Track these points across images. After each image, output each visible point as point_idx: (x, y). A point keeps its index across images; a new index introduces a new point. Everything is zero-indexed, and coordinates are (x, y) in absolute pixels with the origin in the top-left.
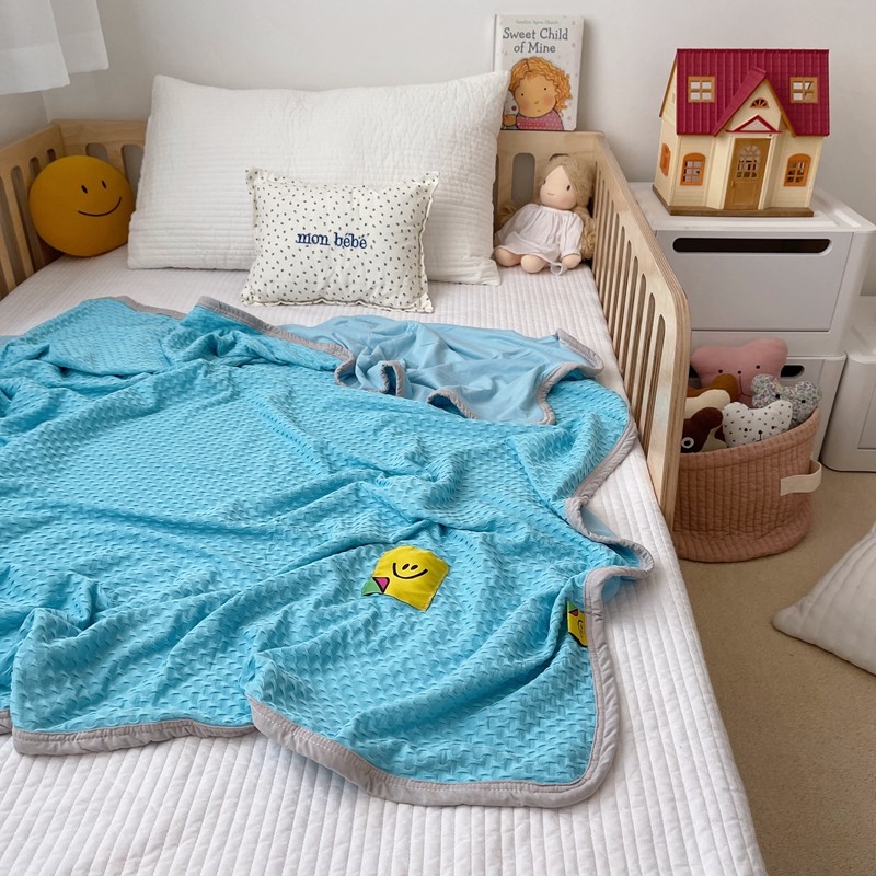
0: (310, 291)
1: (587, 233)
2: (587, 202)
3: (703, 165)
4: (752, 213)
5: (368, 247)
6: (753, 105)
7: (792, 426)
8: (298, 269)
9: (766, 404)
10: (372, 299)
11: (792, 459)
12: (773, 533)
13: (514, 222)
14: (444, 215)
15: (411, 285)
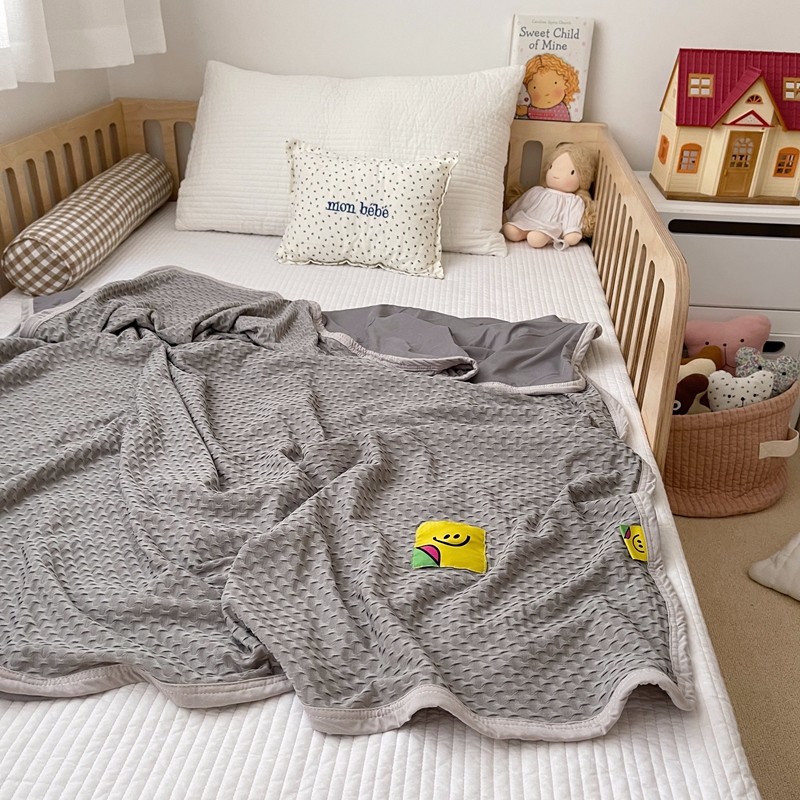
0: (336, 253)
1: (588, 213)
2: (589, 186)
3: (699, 155)
4: (743, 200)
5: (390, 216)
6: (749, 101)
7: (772, 396)
8: (326, 234)
9: (749, 374)
10: (390, 264)
11: (771, 425)
12: (751, 493)
13: (520, 203)
14: (461, 192)
15: (426, 253)
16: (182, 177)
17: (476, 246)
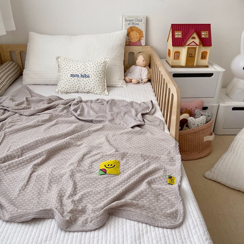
0: (74, 90)
1: (149, 73)
2: (149, 65)
3: (179, 54)
4: (193, 67)
5: (90, 77)
6: (192, 38)
7: (206, 123)
8: (71, 84)
9: (199, 117)
10: (91, 92)
11: (206, 132)
12: (202, 152)
13: (129, 71)
14: (111, 69)
15: (102, 88)
16: (23, 68)
17: (117, 85)
